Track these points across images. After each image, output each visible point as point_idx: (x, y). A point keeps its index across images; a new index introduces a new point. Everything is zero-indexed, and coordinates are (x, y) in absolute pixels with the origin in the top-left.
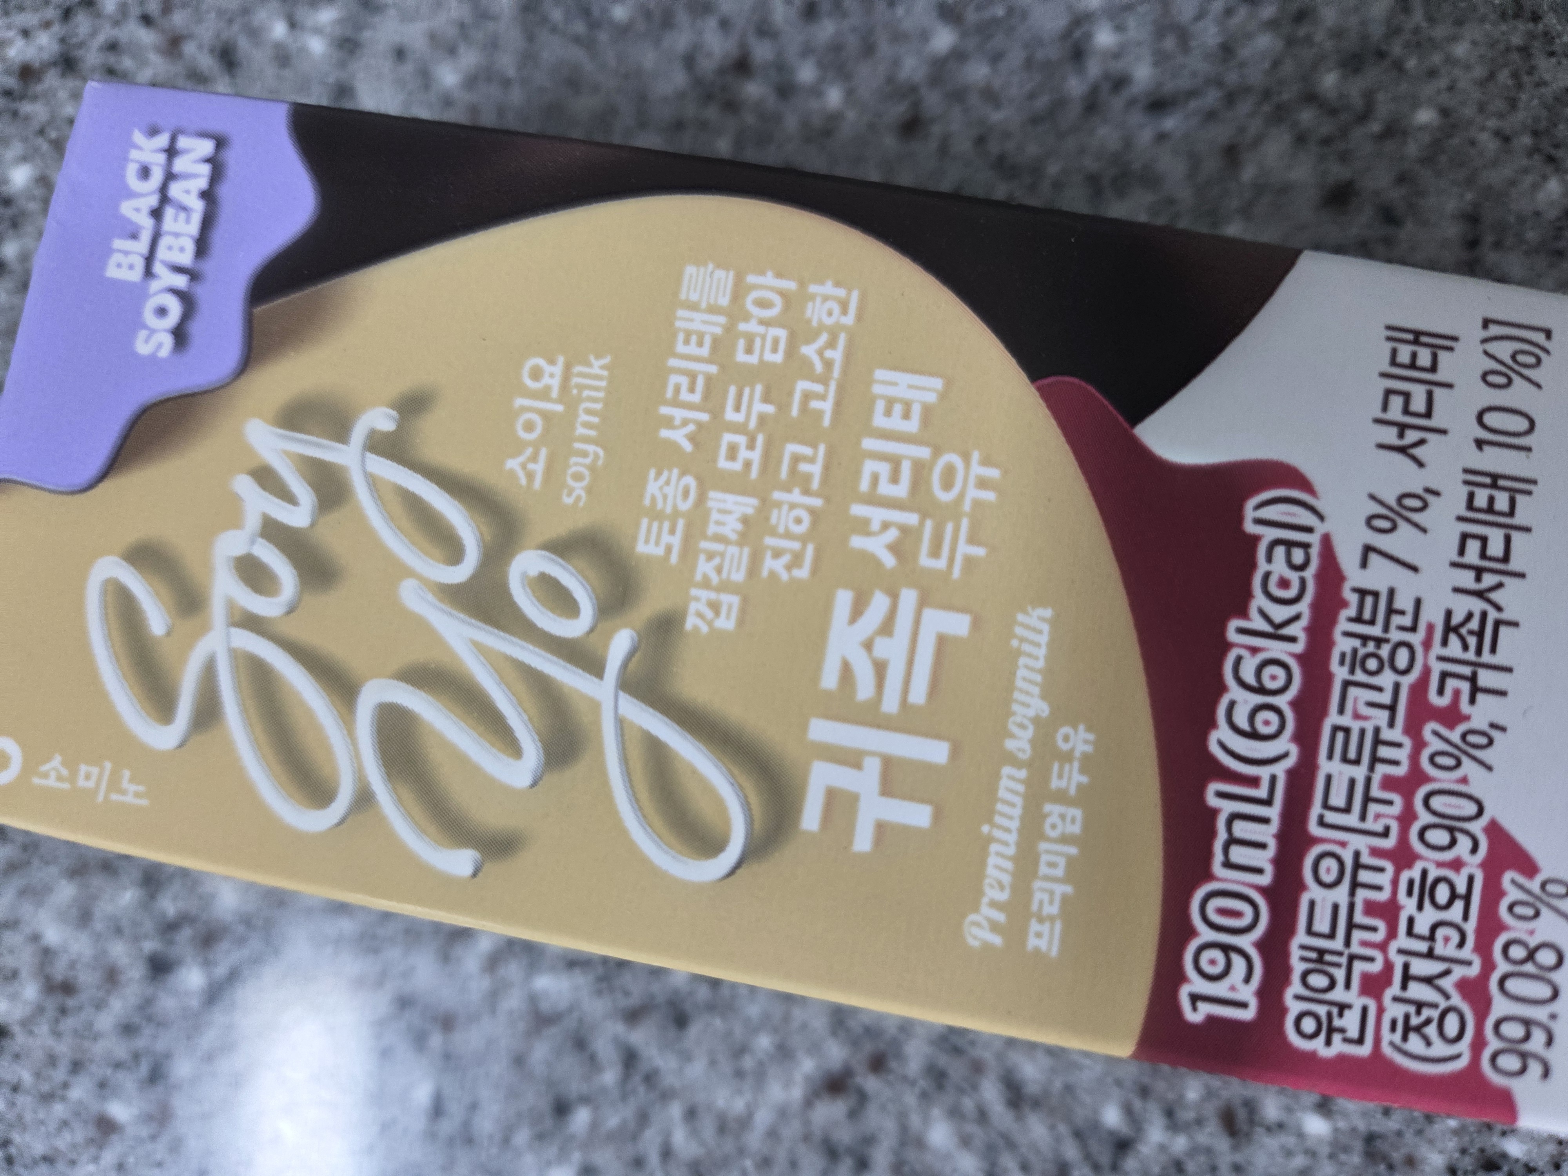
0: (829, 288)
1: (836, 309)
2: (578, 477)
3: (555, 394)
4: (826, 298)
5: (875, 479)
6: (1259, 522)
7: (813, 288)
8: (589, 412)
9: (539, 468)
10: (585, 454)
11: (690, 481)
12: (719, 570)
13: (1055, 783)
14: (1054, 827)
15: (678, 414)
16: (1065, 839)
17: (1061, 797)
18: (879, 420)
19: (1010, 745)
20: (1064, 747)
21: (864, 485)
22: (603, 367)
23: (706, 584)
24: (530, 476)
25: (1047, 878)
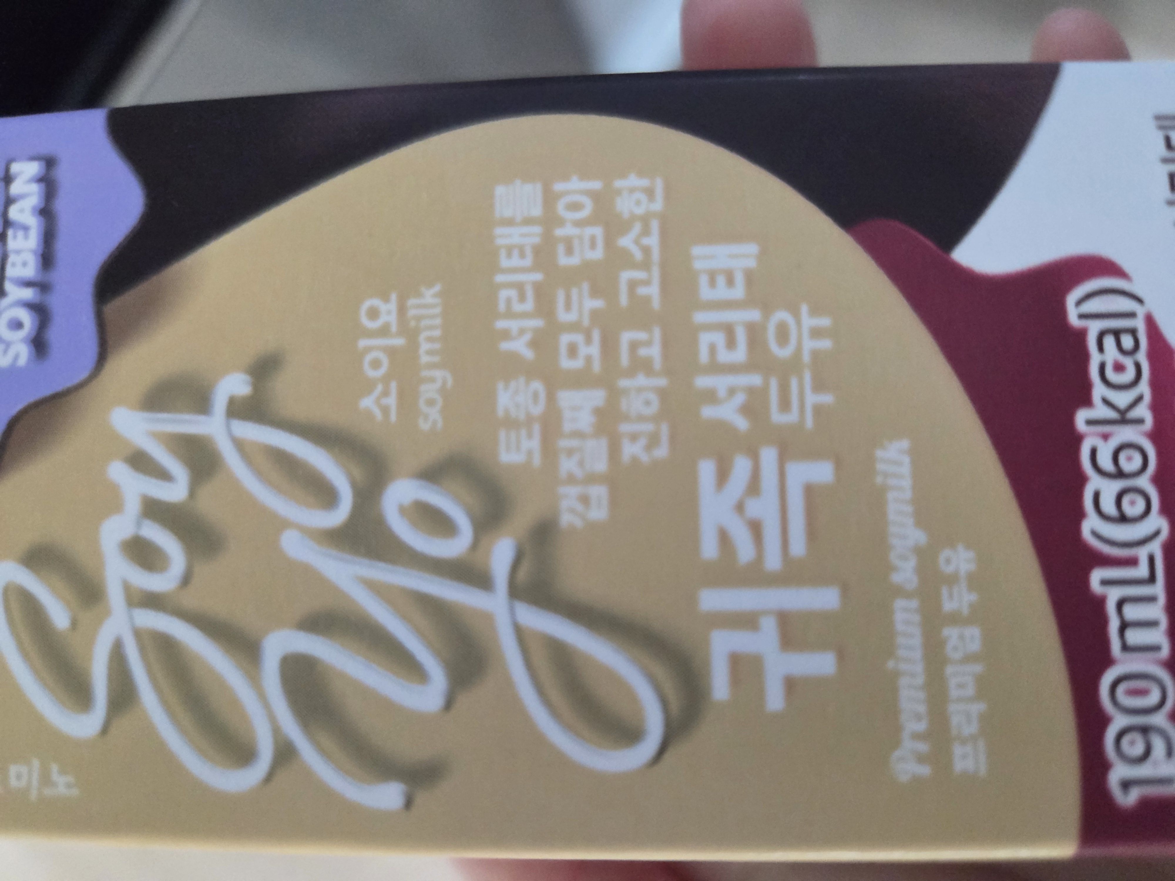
0: (633, 181)
1: (643, 198)
2: (431, 403)
3: (394, 328)
4: (632, 190)
5: (713, 349)
6: (1082, 316)
7: (619, 184)
8: (430, 339)
9: (392, 401)
10: (432, 380)
11: (537, 386)
12: (581, 463)
13: (948, 606)
14: (955, 648)
15: (513, 325)
16: (969, 659)
17: (955, 619)
18: (706, 293)
19: (896, 578)
20: (949, 569)
21: (704, 356)
22: (435, 296)
23: (571, 480)
24: (385, 410)
25: (960, 700)
